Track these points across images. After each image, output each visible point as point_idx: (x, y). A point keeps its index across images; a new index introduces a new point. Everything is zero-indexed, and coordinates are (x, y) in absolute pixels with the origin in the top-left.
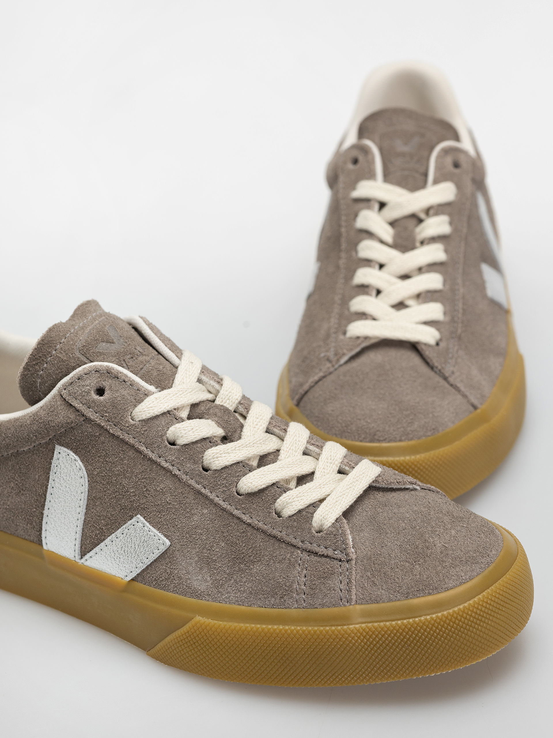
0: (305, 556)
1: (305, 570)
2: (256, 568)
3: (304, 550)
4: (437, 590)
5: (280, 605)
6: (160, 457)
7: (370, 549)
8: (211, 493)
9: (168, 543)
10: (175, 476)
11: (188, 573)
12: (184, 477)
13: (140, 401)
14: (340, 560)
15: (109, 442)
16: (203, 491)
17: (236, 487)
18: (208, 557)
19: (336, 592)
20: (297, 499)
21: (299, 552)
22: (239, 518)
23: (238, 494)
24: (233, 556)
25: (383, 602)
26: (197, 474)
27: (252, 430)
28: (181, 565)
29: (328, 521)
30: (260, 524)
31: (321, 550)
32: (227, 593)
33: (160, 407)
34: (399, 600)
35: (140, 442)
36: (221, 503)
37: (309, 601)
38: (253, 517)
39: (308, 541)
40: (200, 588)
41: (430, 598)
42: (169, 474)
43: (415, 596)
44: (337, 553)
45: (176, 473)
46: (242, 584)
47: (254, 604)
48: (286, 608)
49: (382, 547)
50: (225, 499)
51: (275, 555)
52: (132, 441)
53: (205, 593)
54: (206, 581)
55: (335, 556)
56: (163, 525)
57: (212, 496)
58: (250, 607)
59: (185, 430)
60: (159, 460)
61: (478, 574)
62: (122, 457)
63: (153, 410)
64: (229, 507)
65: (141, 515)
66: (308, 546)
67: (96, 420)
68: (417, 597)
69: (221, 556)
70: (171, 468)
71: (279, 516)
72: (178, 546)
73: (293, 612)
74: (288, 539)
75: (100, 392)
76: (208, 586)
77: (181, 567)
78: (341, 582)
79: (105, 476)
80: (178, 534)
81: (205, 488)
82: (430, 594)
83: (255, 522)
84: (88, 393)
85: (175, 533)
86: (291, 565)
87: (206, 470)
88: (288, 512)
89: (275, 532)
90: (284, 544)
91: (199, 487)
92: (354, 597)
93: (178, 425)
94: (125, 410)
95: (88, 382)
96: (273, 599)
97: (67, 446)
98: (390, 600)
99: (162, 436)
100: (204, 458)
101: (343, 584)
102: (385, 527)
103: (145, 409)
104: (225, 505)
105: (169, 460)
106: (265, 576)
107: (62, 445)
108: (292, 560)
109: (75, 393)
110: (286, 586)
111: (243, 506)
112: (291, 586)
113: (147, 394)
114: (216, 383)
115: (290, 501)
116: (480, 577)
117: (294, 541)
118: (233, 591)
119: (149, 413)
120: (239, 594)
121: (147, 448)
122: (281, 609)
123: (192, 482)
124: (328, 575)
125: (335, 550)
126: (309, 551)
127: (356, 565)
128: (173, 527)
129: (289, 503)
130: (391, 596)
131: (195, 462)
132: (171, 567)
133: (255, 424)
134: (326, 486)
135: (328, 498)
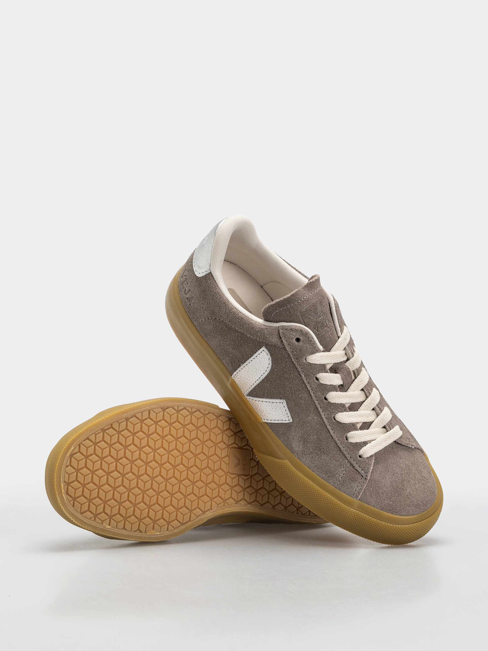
0: (348, 465)
1: (345, 471)
2: (324, 457)
3: (349, 462)
4: (396, 513)
5: (326, 480)
6: (308, 383)
7: (378, 476)
8: (323, 411)
9: (291, 421)
10: (311, 395)
11: (293, 439)
12: (314, 398)
13: (313, 353)
14: (362, 476)
15: (289, 363)
16: (319, 409)
17: (335, 415)
18: (306, 438)
19: (353, 490)
20: (358, 437)
21: (347, 461)
22: (328, 430)
23: (334, 418)
24: (317, 446)
25: (371, 506)
26: (321, 400)
27: (355, 387)
28: (292, 433)
29: (366, 455)
30: (337, 438)
31: (357, 467)
32: (306, 459)
33: (321, 361)
34: (378, 509)
35: (303, 372)
36: (325, 419)
37: (340, 486)
38: (335, 434)
39: (353, 459)
40: (295, 449)
41: (391, 515)
42: (308, 392)
43: (385, 511)
44: (363, 472)
45: (312, 395)
46: (314, 460)
47: (315, 472)
48: (328, 482)
49: (384, 478)
50: (327, 418)
51: (336, 456)
52: (300, 370)
53: (296, 452)
54: (299, 448)
55: (361, 473)
56: (293, 412)
57: (322, 414)
58: (312, 472)
59: (326, 378)
60: (307, 384)
61: (418, 514)
62: (292, 373)
63: (317, 362)
64: (327, 423)
65: (286, 400)
66: (352, 462)
67: (289, 352)
68: (386, 512)
69: (312, 442)
70: (311, 391)
71: (347, 440)
72: (295, 425)
73: (331, 487)
74: (345, 452)
75: (298, 340)
76: (299, 450)
77: (291, 434)
78: (358, 486)
79: (279, 374)
80: (298, 420)
81: (321, 408)
82: (392, 513)
83: (335, 437)
84: (292, 339)
85: (297, 418)
86: (340, 465)
87: (326, 399)
88: (351, 440)
89: (341, 446)
90: (342, 453)
91: (318, 406)
92: (359, 497)
93: (324, 374)
94: (304, 355)
95: (294, 334)
96: (324, 475)
97: (269, 350)
98: (374, 506)
99: (314, 375)
100: (328, 394)
101: (358, 488)
102: (390, 468)
103: (314, 360)
104: (325, 421)
105: (312, 386)
106: (326, 463)
107: (267, 348)
108: (342, 463)
109: (286, 335)
110: (333, 473)
111: (333, 426)
112: (335, 475)
113: (318, 351)
114: (351, 353)
115: (355, 436)
116: (417, 515)
117: (347, 455)
118: (309, 460)
119: (314, 362)
120: (311, 463)
121: (305, 376)
122: (326, 482)
123: (316, 402)
124: (353, 480)
125: (363, 470)
126: (351, 464)
127: (368, 482)
128: (297, 415)
129: (354, 437)
130: (376, 505)
131: (323, 394)
132: (287, 431)
133: (358, 385)
134: (374, 435)
135: (372, 442)
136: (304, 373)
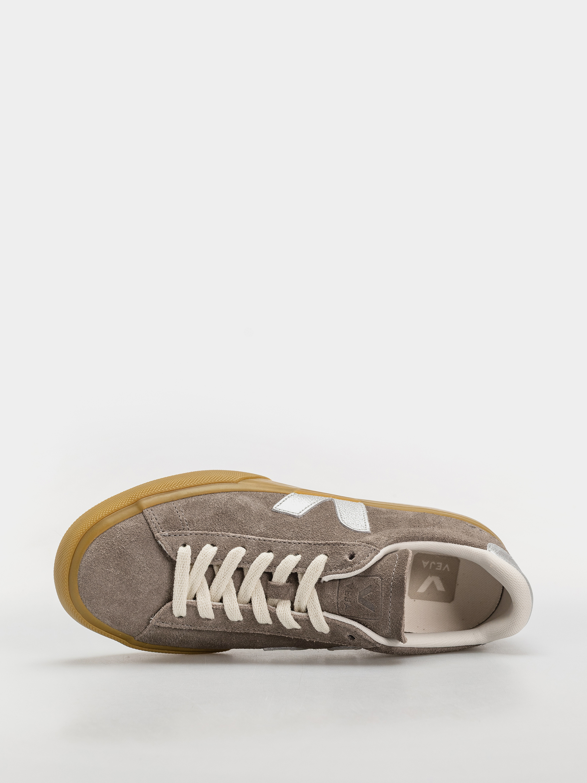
13: (327, 565)
17: (246, 549)
23: (243, 546)
27: (258, 595)
29: (181, 552)
87: (269, 550)
88: (207, 547)
93: (297, 563)
94: (331, 555)
99: (303, 553)
100: (273, 555)
103: (319, 561)
113: (325, 573)
119: (316, 560)
131: (277, 551)
133: (259, 598)
134: (195, 577)
135: (189, 567)
136: (313, 544)
